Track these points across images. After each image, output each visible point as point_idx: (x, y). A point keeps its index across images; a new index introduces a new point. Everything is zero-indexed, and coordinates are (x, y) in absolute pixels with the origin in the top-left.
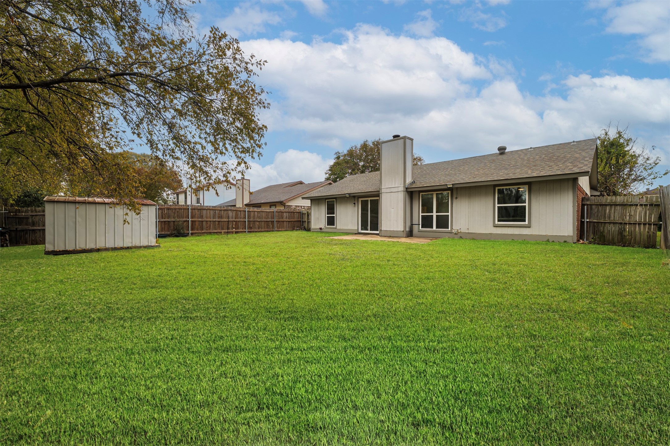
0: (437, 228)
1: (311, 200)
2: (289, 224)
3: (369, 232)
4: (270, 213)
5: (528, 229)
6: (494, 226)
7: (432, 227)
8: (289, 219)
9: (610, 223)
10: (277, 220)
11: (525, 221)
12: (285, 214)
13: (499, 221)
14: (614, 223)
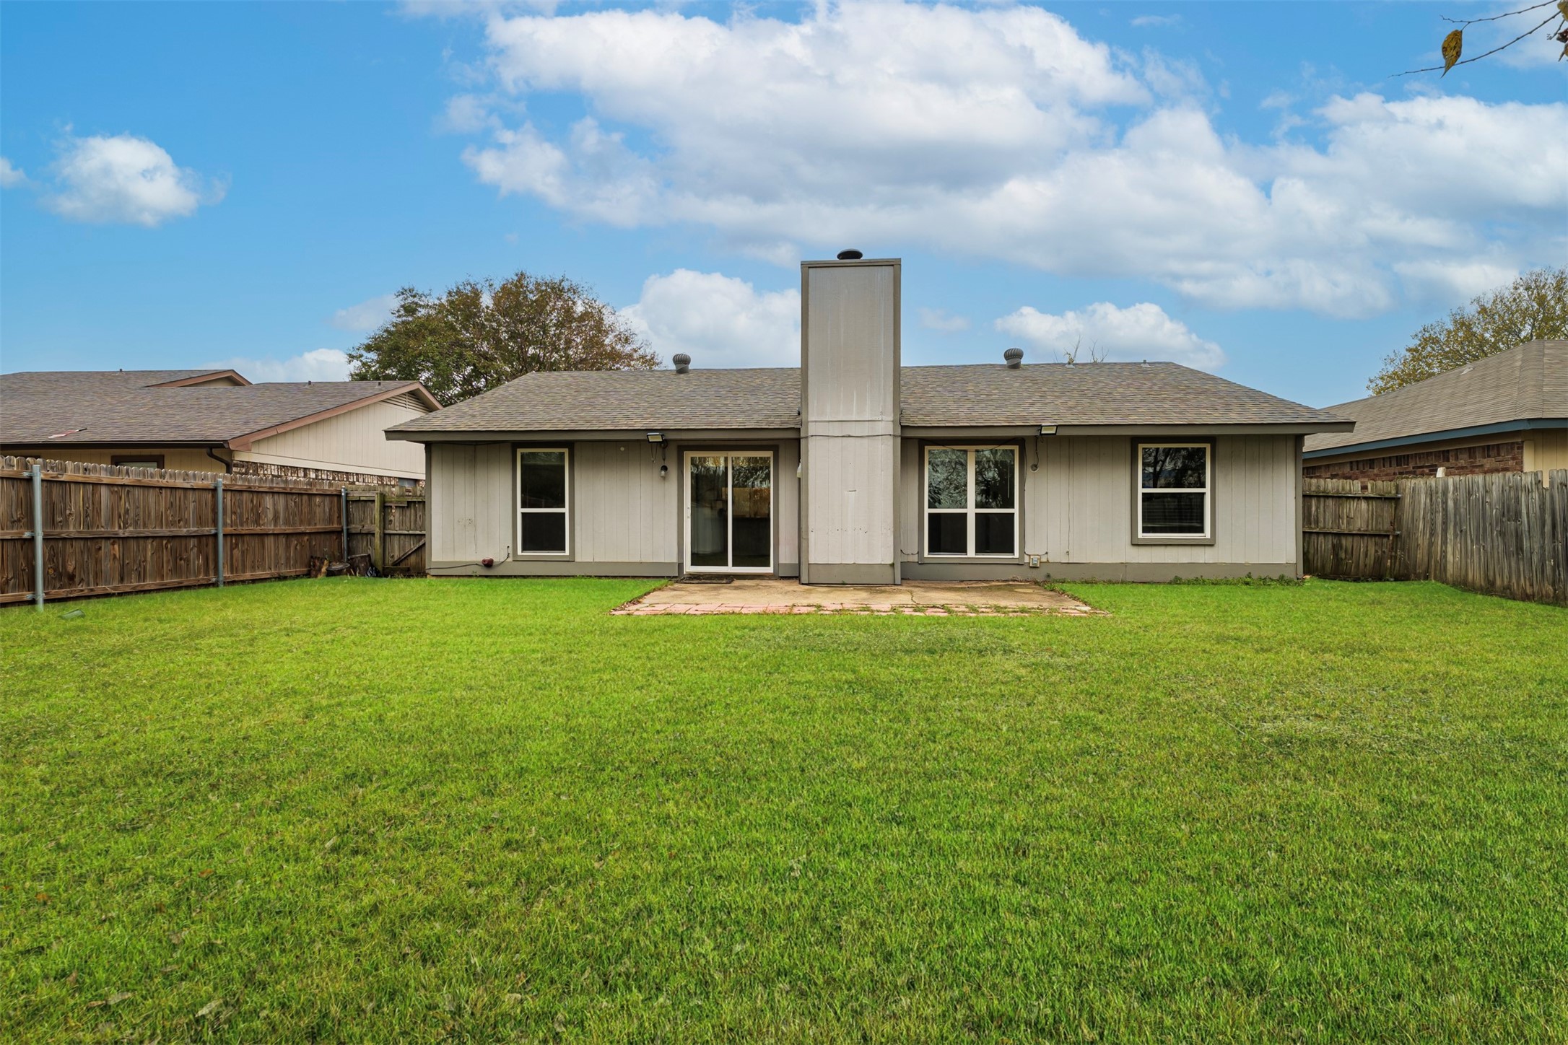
0: (978, 550)
1: (429, 447)
2: (288, 547)
3: (729, 569)
4: (191, 495)
5: (1208, 550)
6: (1133, 545)
7: (964, 550)
8: (287, 522)
9: (1318, 534)
10: (229, 530)
11: (1201, 530)
12: (268, 501)
13: (1145, 530)
14: (1325, 534)
